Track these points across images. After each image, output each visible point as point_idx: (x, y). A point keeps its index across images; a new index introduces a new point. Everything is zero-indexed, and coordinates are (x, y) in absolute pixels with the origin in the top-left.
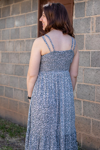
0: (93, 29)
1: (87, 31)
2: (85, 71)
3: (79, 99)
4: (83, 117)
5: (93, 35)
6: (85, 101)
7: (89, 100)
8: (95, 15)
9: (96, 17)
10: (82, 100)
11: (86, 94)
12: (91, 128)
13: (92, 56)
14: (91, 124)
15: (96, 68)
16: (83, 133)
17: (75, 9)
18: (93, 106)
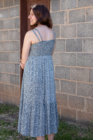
0: (66, 20)
1: (62, 22)
2: (62, 55)
3: (57, 79)
4: (61, 93)
5: (67, 25)
6: (62, 80)
7: (65, 79)
8: (68, 9)
9: (69, 11)
10: (59, 79)
11: (63, 74)
12: (68, 102)
13: (67, 43)
14: (68, 98)
15: (70, 52)
16: (61, 106)
17: (52, 4)
18: (69, 84)
